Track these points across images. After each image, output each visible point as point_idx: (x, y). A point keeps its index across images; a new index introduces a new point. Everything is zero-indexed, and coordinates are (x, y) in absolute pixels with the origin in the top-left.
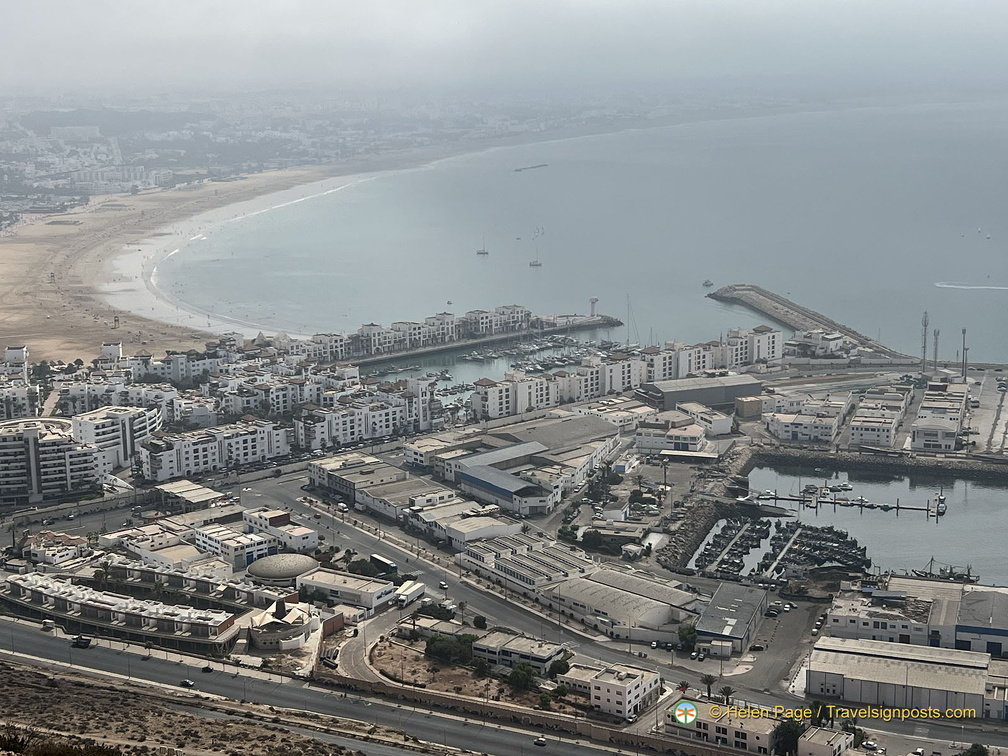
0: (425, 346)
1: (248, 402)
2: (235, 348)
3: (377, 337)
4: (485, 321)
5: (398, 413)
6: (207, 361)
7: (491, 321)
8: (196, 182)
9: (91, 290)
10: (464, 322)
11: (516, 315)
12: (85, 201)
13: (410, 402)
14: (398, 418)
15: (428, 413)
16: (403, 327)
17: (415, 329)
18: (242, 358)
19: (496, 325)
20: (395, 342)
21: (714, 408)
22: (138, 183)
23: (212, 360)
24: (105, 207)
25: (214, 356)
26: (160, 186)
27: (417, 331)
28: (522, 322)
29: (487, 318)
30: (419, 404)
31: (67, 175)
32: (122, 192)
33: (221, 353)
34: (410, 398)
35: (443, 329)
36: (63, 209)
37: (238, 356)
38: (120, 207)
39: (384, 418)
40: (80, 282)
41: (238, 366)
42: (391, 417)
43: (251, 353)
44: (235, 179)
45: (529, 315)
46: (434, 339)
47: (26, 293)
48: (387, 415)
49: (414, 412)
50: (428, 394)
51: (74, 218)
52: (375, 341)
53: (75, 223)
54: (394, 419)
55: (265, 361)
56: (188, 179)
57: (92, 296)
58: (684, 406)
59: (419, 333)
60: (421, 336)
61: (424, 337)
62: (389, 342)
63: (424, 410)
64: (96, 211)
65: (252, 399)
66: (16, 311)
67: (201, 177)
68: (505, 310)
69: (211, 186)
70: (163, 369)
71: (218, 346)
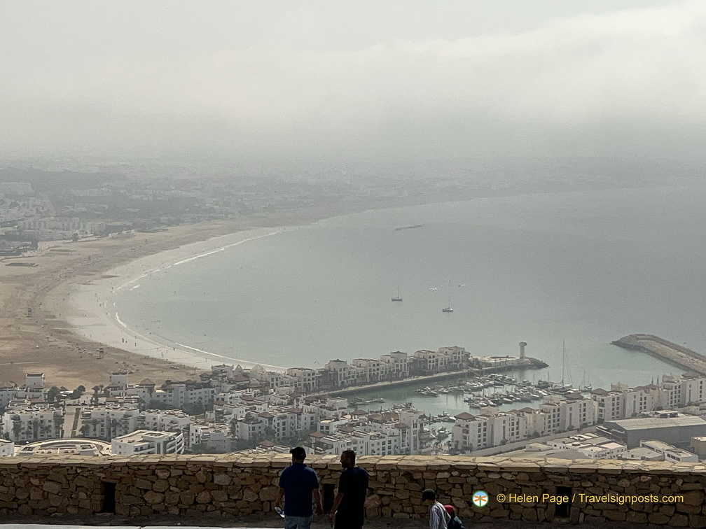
0: (382, 381)
1: (254, 429)
2: (225, 379)
3: (343, 372)
4: (432, 360)
5: (393, 442)
6: (203, 390)
7: (437, 360)
8: (124, 232)
9: (65, 324)
10: (414, 360)
11: (458, 355)
12: (34, 246)
13: (404, 432)
14: (392, 447)
15: (418, 442)
16: (364, 363)
17: (374, 365)
18: (234, 388)
19: (441, 364)
20: (358, 377)
21: (677, 446)
22: (77, 231)
23: (206, 389)
24: (53, 252)
25: (208, 385)
26: (95, 235)
27: (375, 368)
28: (463, 361)
29: (434, 357)
30: (411, 435)
31: (13, 223)
32: (64, 239)
33: (214, 383)
34: (403, 428)
35: (397, 366)
36: (18, 252)
37: (231, 386)
38: (66, 252)
39: (381, 446)
40: (54, 317)
41: (234, 395)
42: (387, 445)
43: (242, 383)
44: (157, 231)
45: (468, 355)
46: (389, 375)
47: (10, 326)
48: (384, 443)
49: (406, 441)
50: (419, 425)
51: (29, 261)
52: (341, 375)
53: (32, 265)
54: (389, 448)
55: (256, 391)
56: (118, 229)
57: (70, 330)
58: (648, 443)
59: (378, 369)
60: (379, 372)
61: (382, 372)
62: (353, 377)
63: (415, 440)
64: (47, 254)
65: (257, 426)
66: (6, 341)
67: (129, 228)
68: (447, 350)
69: (140, 237)
70: (165, 396)
71: (211, 376)
